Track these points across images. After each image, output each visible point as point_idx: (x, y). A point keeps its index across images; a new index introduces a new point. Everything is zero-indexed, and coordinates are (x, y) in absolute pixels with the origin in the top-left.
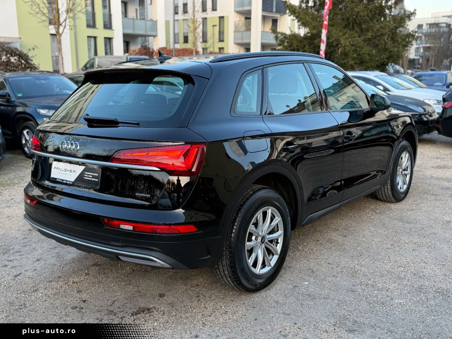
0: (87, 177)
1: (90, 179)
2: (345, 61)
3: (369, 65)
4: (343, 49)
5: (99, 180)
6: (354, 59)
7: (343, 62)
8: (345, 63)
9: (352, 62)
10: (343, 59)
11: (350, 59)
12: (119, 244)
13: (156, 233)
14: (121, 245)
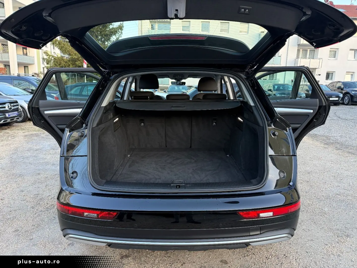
12: (259, 233)
13: (291, 213)
14: (261, 233)
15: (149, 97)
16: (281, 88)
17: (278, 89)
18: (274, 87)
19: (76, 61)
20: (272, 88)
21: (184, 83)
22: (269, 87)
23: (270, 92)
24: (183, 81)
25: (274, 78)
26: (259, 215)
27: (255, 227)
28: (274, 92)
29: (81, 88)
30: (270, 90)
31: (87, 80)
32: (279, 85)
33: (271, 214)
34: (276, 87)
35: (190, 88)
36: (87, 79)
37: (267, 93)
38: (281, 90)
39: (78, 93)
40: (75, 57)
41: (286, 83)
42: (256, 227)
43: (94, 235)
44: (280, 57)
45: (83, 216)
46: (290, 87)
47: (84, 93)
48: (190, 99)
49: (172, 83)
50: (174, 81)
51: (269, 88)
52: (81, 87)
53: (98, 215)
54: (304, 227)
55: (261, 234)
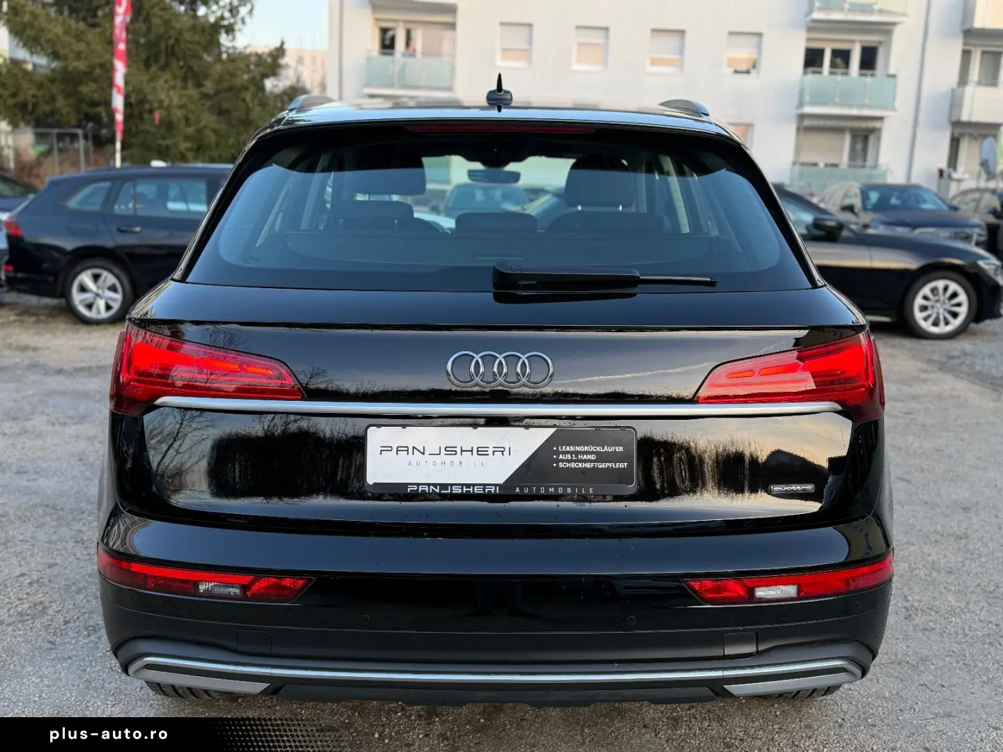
0: (567, 461)
1: (588, 465)
2: (169, 142)
3: (215, 154)
4: (164, 113)
5: (630, 465)
6: (187, 138)
7: (163, 143)
8: (167, 147)
9: (184, 146)
10: (163, 138)
11: (180, 138)
12: (751, 649)
13: (856, 591)
14: (760, 649)
15: (396, 221)
16: (894, 201)
17: (883, 206)
18: (865, 196)
19: (80, 83)
20: (857, 202)
21: (516, 177)
22: (846, 195)
23: (847, 217)
24: (512, 167)
25: (870, 162)
26: (751, 591)
27: (739, 631)
28: (866, 218)
29: (110, 191)
30: (850, 209)
31: (123, 159)
32: (887, 191)
33: (790, 591)
34: (874, 197)
35: (532, 197)
36: (126, 153)
37: (831, 220)
38: (895, 208)
39: (96, 208)
40: (75, 64)
41: (914, 181)
42: (744, 630)
43: (231, 654)
44: (892, 80)
45: (196, 593)
46: (926, 196)
47: (119, 206)
48: (539, 231)
49: (472, 174)
50: (478, 166)
51: (848, 202)
52: (107, 184)
53: (245, 588)
54: (927, 678)
55: (758, 653)
